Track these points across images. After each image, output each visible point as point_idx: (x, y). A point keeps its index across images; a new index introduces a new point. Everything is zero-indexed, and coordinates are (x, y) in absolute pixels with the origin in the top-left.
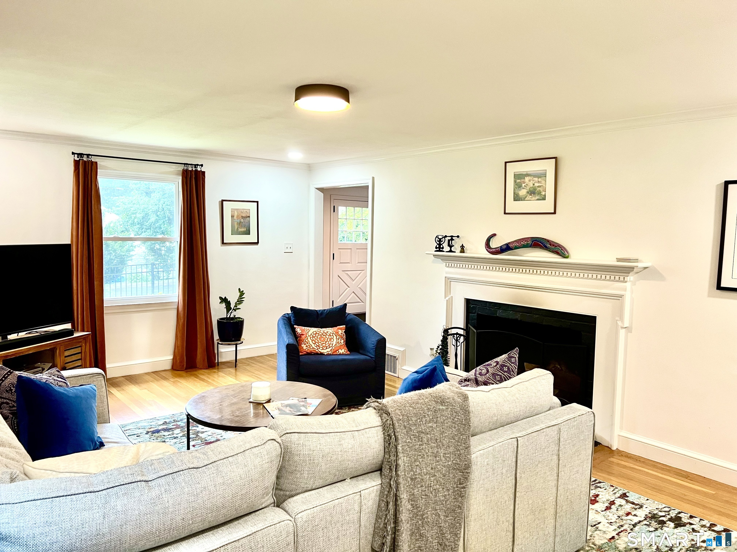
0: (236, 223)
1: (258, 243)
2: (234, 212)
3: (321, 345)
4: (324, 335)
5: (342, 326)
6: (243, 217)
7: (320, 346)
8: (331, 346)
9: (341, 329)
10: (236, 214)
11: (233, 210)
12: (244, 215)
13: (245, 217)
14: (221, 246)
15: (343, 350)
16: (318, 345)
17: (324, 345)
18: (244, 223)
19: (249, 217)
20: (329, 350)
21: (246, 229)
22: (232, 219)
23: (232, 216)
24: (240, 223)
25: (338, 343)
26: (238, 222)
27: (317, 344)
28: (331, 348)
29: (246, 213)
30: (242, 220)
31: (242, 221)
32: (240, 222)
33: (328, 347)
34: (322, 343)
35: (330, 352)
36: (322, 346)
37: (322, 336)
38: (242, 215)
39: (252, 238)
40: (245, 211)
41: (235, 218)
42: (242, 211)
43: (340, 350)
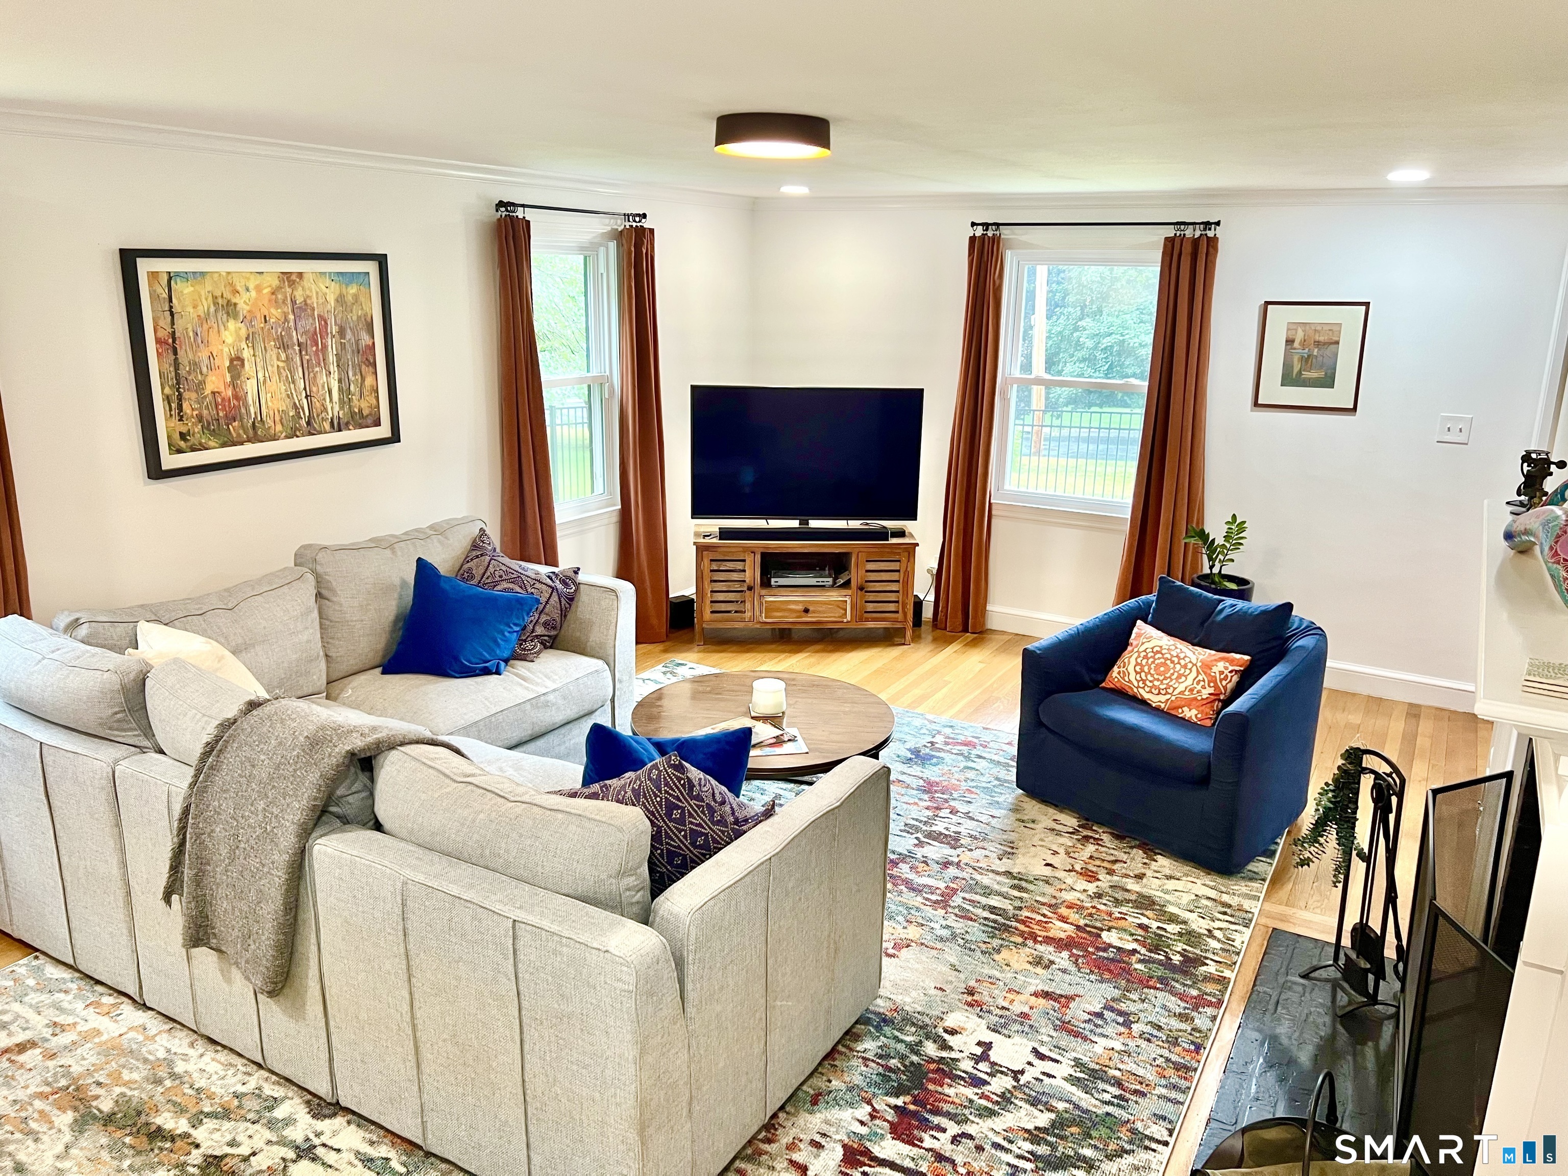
0: (1296, 359)
1: (1355, 408)
2: (1296, 330)
3: (1150, 681)
4: (1172, 662)
5: (1238, 656)
6: (1318, 344)
7: (1148, 683)
8: (1170, 691)
9: (1232, 662)
10: (1299, 336)
11: (1293, 326)
12: (1322, 339)
13: (1325, 344)
14: (1252, 411)
15: (1194, 712)
16: (1144, 678)
17: (1156, 683)
18: (1320, 359)
19: (1337, 343)
20: (1163, 698)
21: (1326, 374)
22: (1289, 347)
23: (1290, 342)
24: (1307, 360)
25: (1191, 690)
26: (1302, 357)
27: (1143, 674)
28: (1168, 696)
29: (1330, 333)
30: (1316, 350)
31: (1315, 353)
32: (1309, 356)
33: (1163, 692)
34: (1156, 676)
35: (1163, 705)
36: (1150, 684)
37: (1168, 662)
38: (1317, 338)
39: (1340, 395)
40: (1326, 328)
41: (1296, 345)
42: (1319, 328)
43: (1185, 709)
